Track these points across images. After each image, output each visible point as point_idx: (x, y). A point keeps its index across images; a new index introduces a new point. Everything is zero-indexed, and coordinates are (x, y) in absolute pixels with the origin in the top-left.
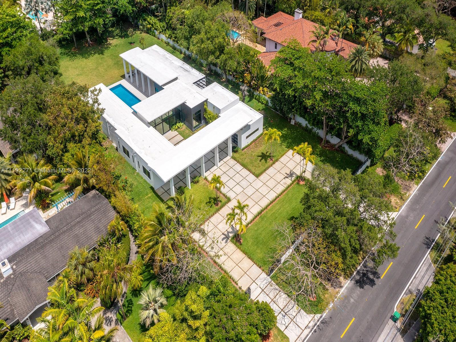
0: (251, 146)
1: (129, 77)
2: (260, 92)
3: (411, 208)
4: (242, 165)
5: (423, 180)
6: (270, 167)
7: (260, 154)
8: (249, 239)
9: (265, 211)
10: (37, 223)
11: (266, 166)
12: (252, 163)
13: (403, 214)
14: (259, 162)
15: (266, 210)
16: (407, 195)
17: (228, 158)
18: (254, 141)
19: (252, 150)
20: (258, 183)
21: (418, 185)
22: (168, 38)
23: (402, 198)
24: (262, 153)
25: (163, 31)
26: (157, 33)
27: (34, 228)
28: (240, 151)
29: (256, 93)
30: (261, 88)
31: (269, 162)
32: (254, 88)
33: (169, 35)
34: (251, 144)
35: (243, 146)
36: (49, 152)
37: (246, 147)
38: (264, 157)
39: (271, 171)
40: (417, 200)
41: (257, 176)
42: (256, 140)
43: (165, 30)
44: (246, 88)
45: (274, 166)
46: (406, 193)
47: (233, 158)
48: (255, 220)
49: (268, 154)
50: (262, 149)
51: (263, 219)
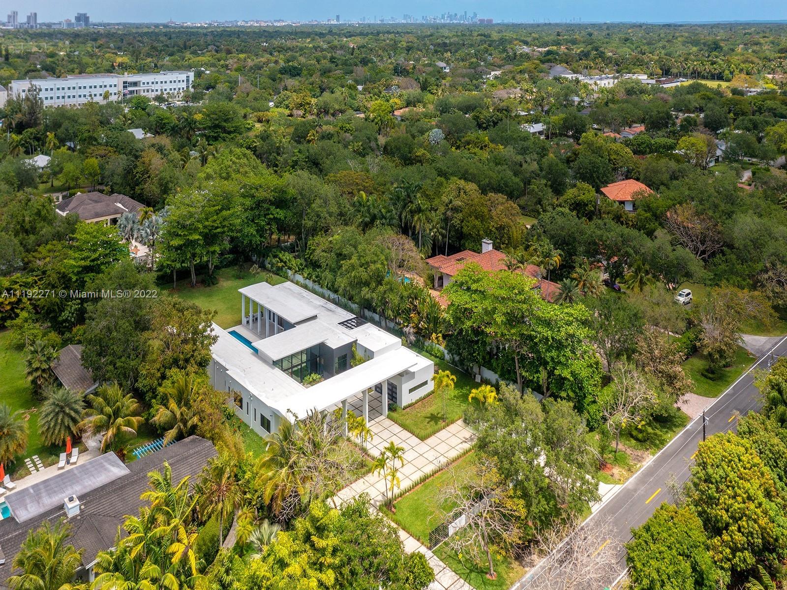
0: (416, 405)
1: (248, 322)
2: (432, 342)
3: (642, 481)
4: (401, 425)
5: (662, 451)
6: (441, 429)
7: (429, 415)
8: (404, 509)
9: (431, 479)
10: (113, 466)
11: (436, 427)
12: (416, 425)
13: (630, 487)
14: (426, 424)
15: (432, 477)
16: (638, 466)
17: (382, 417)
18: (421, 399)
19: (418, 410)
20: (423, 447)
21: (654, 455)
22: (307, 278)
23: (629, 470)
24: (432, 414)
25: (300, 271)
26: (290, 273)
27: (109, 471)
28: (399, 410)
29: (427, 343)
30: (434, 335)
31: (441, 424)
32: (424, 336)
33: (308, 274)
34: (416, 403)
35: (404, 404)
36: (139, 385)
37: (409, 406)
38: (434, 418)
39: (443, 434)
40: (650, 472)
41: (423, 439)
42: (424, 398)
43: (303, 269)
44: (412, 330)
45: (448, 428)
46: (636, 465)
47: (388, 417)
48: (416, 488)
49: (439, 416)
50: (432, 409)
51: (426, 488)
